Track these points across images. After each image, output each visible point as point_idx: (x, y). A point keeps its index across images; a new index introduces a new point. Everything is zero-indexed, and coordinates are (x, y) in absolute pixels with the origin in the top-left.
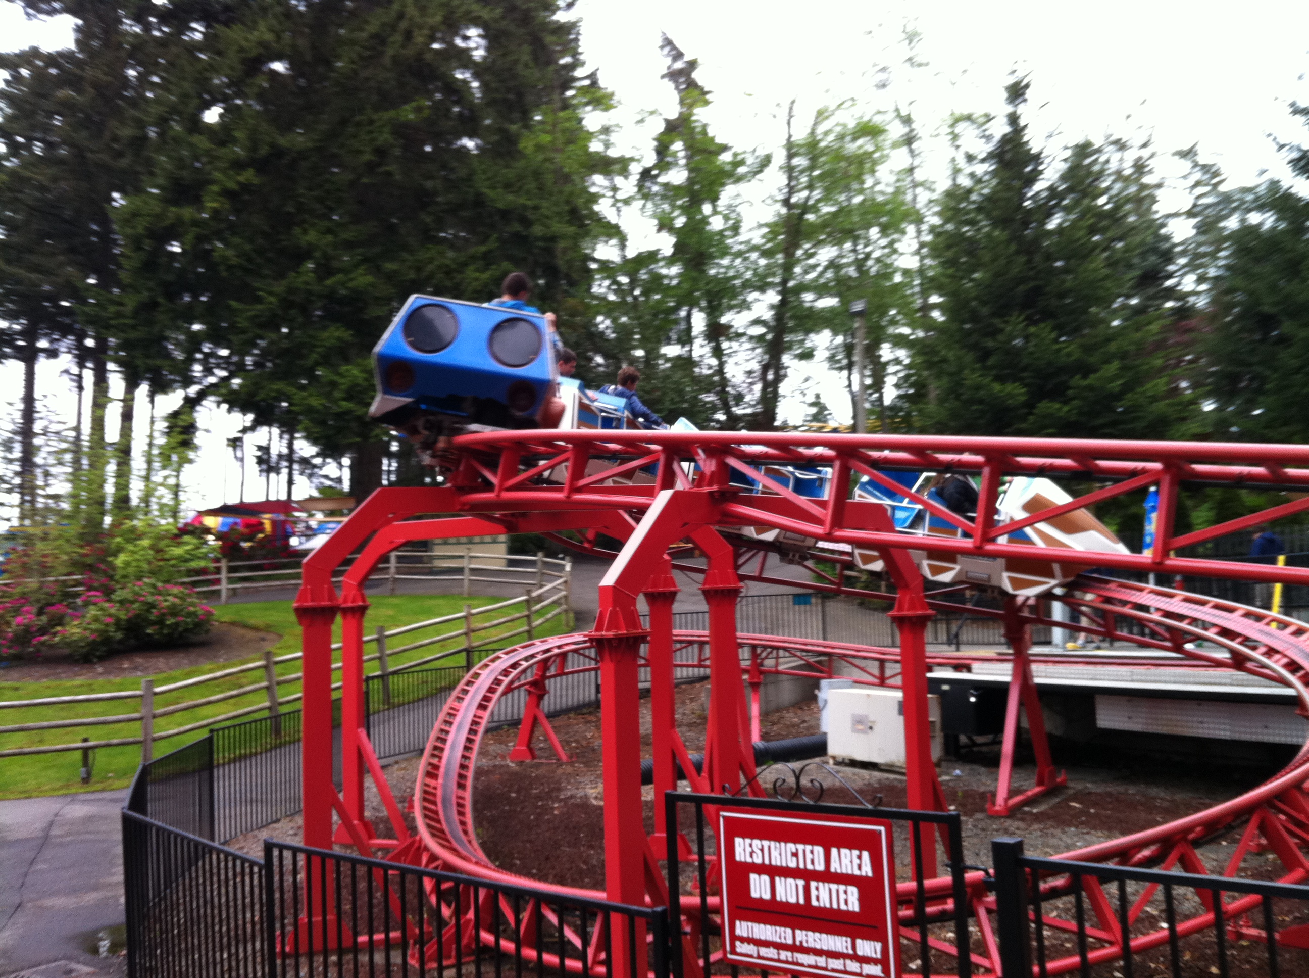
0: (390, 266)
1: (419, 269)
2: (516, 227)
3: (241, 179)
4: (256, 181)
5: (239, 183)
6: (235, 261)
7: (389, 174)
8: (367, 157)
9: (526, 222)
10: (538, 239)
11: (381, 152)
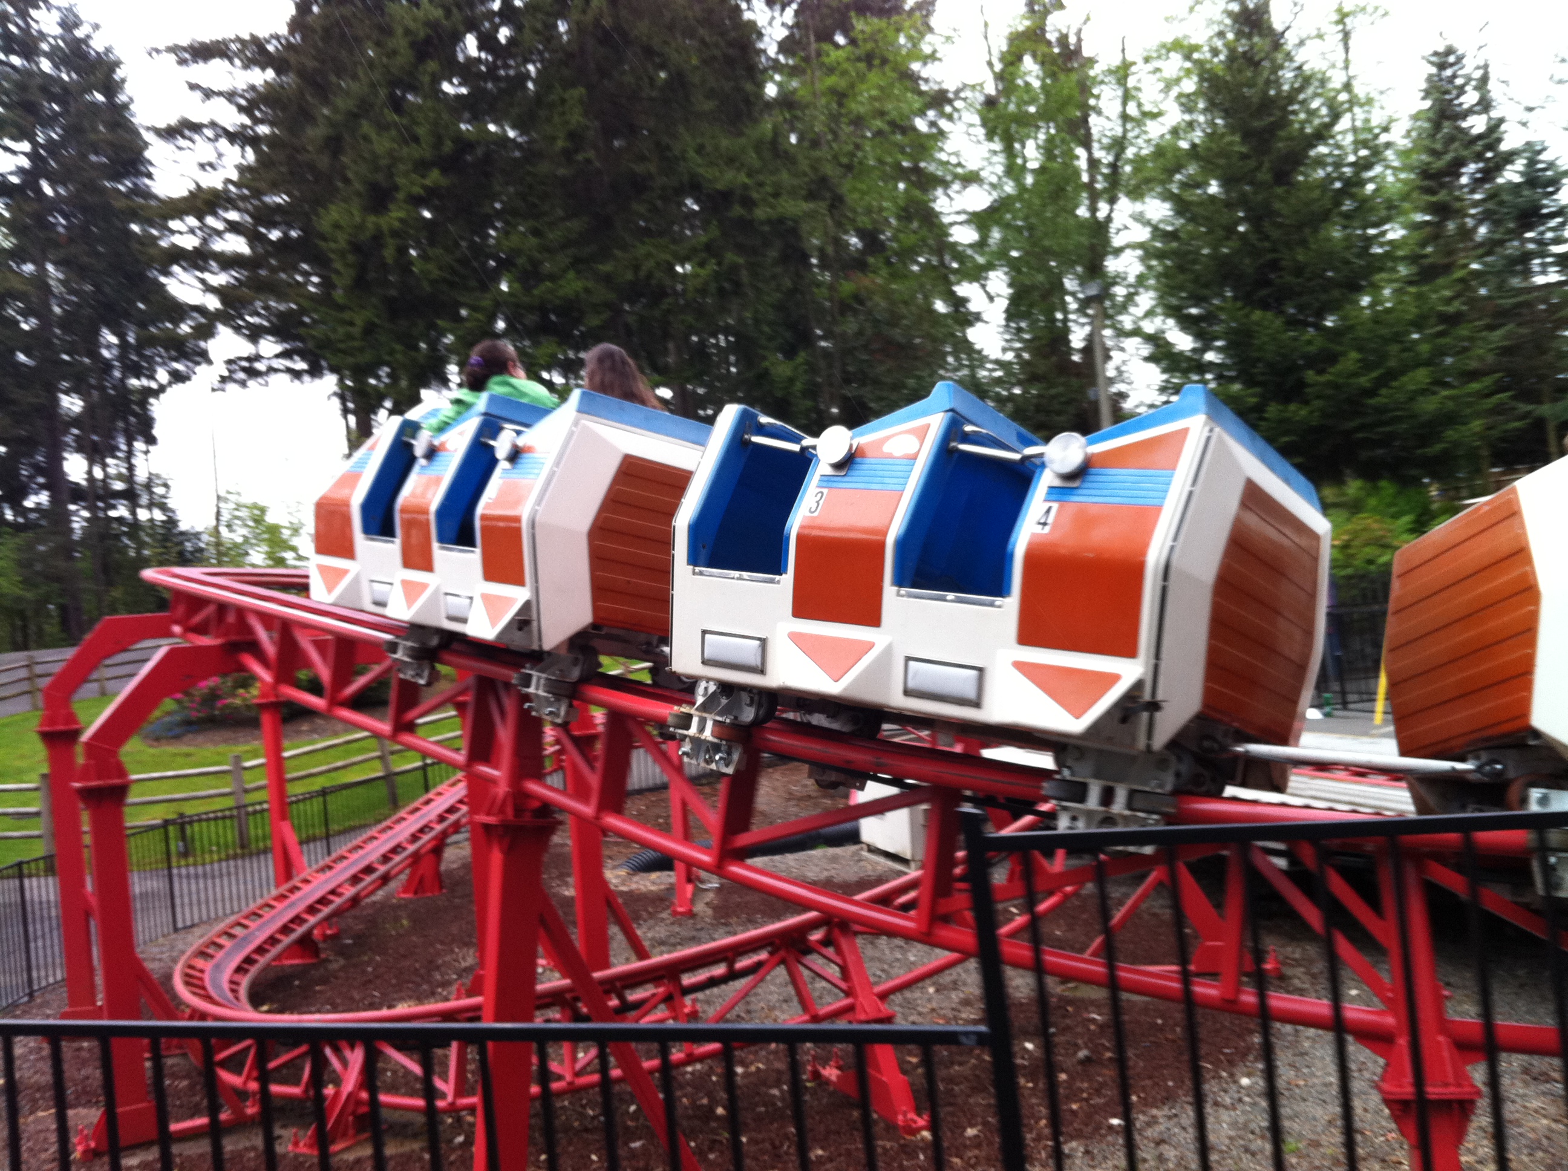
0: (606, 268)
1: (637, 268)
2: (737, 210)
3: (428, 182)
4: (444, 182)
5: (424, 187)
6: (436, 273)
7: (588, 161)
8: (560, 144)
9: (748, 203)
10: (762, 223)
11: (575, 136)
